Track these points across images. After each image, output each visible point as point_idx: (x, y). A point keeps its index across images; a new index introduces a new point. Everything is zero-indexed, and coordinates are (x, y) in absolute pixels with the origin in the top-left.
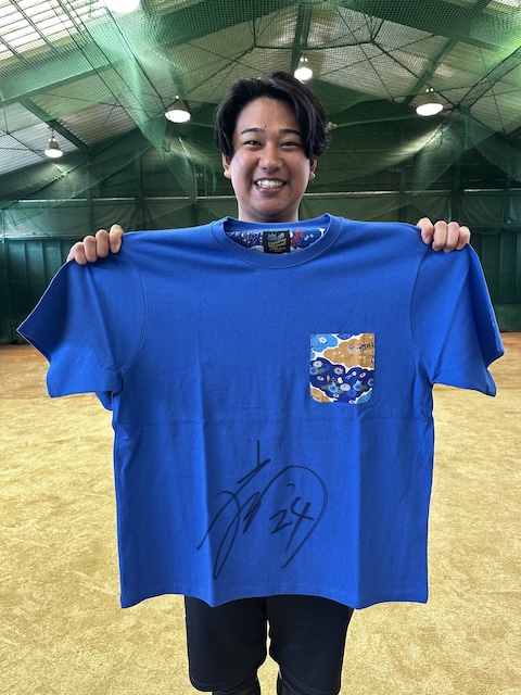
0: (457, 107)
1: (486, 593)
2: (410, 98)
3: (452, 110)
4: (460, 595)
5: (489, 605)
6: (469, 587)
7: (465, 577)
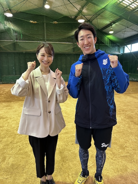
0: (89, 21)
1: (118, 157)
2: (76, 17)
4: (112, 159)
5: (120, 161)
6: (113, 156)
7: (111, 153)
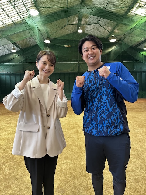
3: (119, 41)
